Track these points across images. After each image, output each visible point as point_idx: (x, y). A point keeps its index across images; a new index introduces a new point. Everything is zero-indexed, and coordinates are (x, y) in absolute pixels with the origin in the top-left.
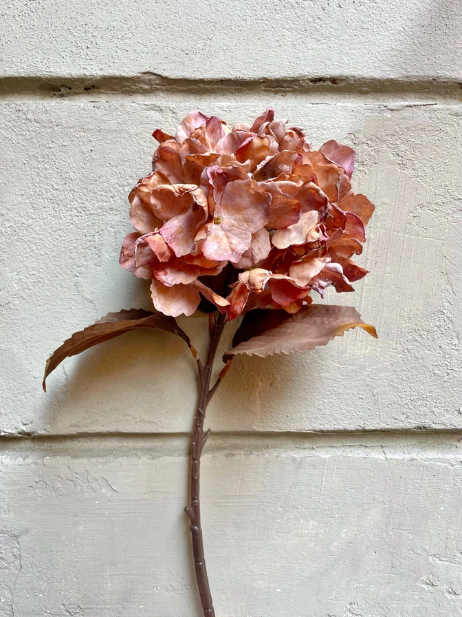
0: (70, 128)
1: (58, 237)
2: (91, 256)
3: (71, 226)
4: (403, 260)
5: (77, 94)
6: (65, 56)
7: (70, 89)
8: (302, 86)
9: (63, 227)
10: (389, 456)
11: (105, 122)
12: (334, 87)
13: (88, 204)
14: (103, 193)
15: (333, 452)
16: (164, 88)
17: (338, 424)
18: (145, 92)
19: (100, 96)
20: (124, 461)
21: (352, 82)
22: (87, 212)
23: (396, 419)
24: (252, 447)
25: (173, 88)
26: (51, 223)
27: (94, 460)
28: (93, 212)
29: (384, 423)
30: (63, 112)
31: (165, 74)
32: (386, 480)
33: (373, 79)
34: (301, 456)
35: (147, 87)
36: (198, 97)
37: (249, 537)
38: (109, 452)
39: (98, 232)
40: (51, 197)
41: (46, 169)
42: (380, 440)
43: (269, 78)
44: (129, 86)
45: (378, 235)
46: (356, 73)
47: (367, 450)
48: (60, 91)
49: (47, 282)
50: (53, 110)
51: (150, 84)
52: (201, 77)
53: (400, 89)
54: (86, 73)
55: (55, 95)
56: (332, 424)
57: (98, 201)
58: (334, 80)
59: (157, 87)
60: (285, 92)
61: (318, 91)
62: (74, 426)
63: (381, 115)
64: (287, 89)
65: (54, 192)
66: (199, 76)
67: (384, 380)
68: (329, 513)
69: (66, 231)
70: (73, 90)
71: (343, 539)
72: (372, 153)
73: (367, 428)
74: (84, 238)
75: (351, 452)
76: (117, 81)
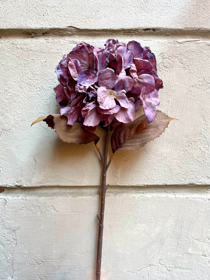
0: (36, 51)
1: (31, 100)
2: (46, 109)
3: (37, 95)
4: (184, 110)
5: (39, 36)
6: (33, 19)
7: (36, 34)
8: (139, 32)
9: (34, 96)
10: (177, 196)
11: (51, 49)
12: (154, 33)
13: (44, 85)
14: (51, 81)
15: (152, 194)
16: (78, 33)
17: (155, 182)
18: (69, 35)
19: (49, 37)
20: (61, 198)
21: (162, 30)
22: (44, 89)
23: (180, 180)
24: (117, 192)
25: (82, 33)
26: (28, 94)
27: (48, 198)
28: (46, 89)
29: (175, 182)
30: (33, 44)
31: (78, 27)
32: (175, 207)
33: (172, 29)
34: (138, 196)
35: (70, 33)
36: (93, 37)
37: (115, 231)
38: (54, 194)
39: (49, 98)
40: (28, 83)
41: (25, 70)
42: (173, 189)
43: (125, 29)
44: (62, 33)
45: (173, 99)
46: (164, 26)
47: (167, 194)
48: (31, 35)
49: (27, 120)
50: (28, 44)
51: (71, 32)
52: (94, 28)
53: (183, 33)
54: (43, 27)
55: (29, 36)
56: (152, 182)
57: (49, 84)
58: (154, 30)
59: (75, 33)
60: (132, 35)
61: (147, 34)
62: (39, 183)
63: (175, 45)
64: (133, 34)
65: (30, 80)
66: (93, 28)
67: (175, 163)
68: (151, 221)
69: (35, 98)
70: (37, 34)
71: (156, 232)
72: (171, 63)
73: (167, 184)
74: (43, 100)
75: (160, 194)
76: (57, 30)
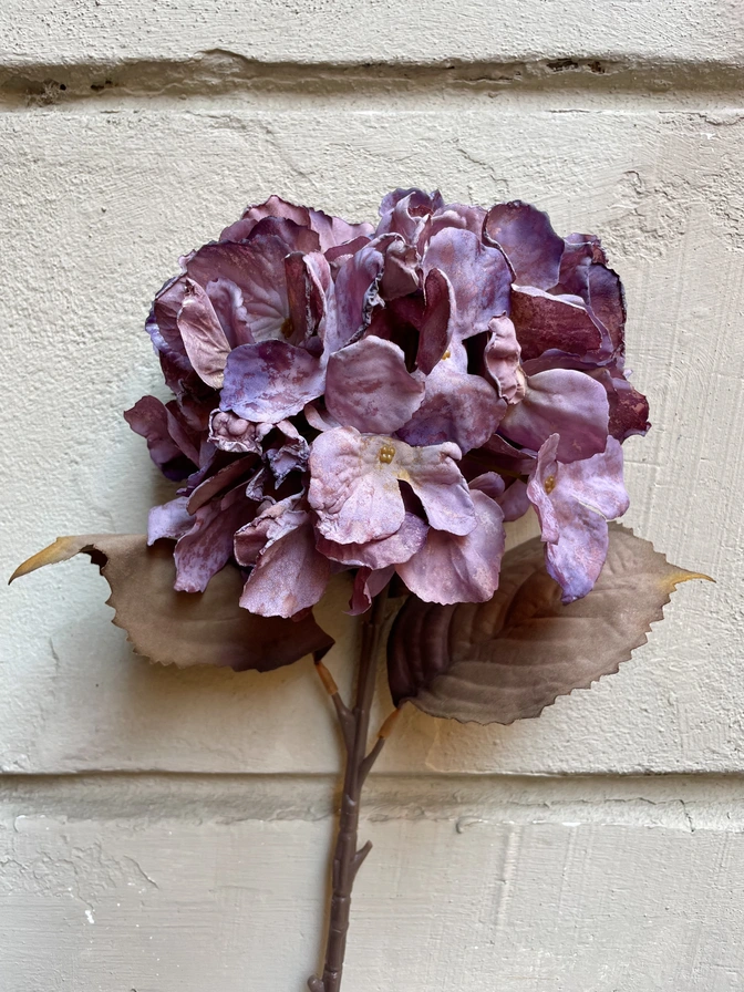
0: (61, 165)
1: (38, 385)
2: (104, 422)
3: (65, 363)
4: (734, 431)
5: (76, 98)
6: (51, 23)
7: (63, 87)
8: (530, 76)
9: (49, 364)
10: (699, 825)
11: (130, 152)
12: (596, 78)
13: (96, 318)
14: (127, 296)
15: (585, 814)
16: (249, 83)
17: (598, 760)
18: (212, 92)
19: (123, 101)
20: (170, 827)
21: (634, 67)
22: (96, 335)
23: (714, 752)
24: (424, 801)
25: (268, 83)
26: (25, 356)
27: (111, 824)
28: (106, 334)
29: (690, 759)
30: (47, 132)
31: (251, 53)
32: (691, 872)
33: (678, 61)
34: (521, 822)
35: (215, 81)
36: (318, 101)
37: (417, 979)
38: (142, 808)
39: (117, 375)
40: (25, 305)
41: (13, 248)
42: (678, 789)
43: (464, 59)
44: (180, 81)
45: (684, 380)
46: (642, 48)
47: (654, 811)
48: (43, 92)
49: (18, 474)
50: (27, 130)
51: (222, 76)
52: (324, 59)
53: (731, 83)
54: (93, 54)
55: (33, 100)
56: (584, 760)
57: (117, 312)
58: (597, 64)
59: (236, 80)
60: (497, 88)
61: (564, 86)
62: (73, 758)
63: (693, 135)
64: (501, 82)
65: (30, 294)
66: (319, 56)
67: (692, 674)
68: (576, 935)
69: (54, 373)
70: (68, 90)
71: (602, 983)
72: (675, 213)
73: (655, 770)
74: (90, 386)
75: (622, 814)
76: (154, 69)
